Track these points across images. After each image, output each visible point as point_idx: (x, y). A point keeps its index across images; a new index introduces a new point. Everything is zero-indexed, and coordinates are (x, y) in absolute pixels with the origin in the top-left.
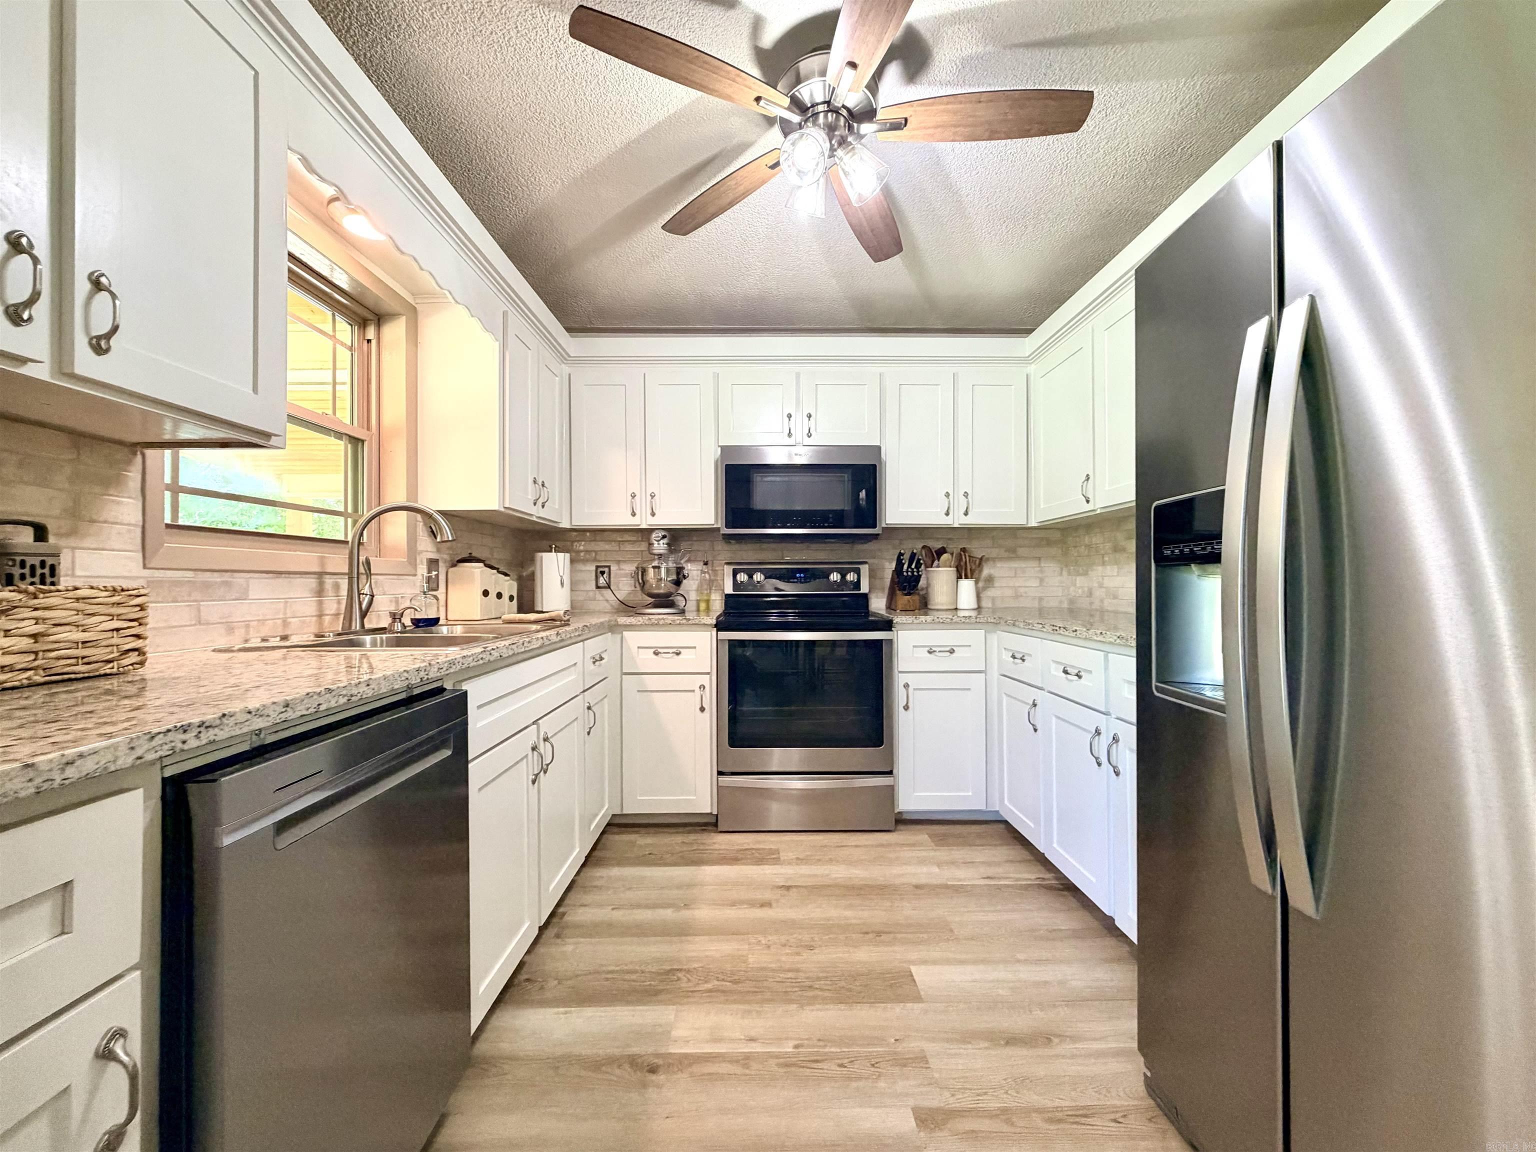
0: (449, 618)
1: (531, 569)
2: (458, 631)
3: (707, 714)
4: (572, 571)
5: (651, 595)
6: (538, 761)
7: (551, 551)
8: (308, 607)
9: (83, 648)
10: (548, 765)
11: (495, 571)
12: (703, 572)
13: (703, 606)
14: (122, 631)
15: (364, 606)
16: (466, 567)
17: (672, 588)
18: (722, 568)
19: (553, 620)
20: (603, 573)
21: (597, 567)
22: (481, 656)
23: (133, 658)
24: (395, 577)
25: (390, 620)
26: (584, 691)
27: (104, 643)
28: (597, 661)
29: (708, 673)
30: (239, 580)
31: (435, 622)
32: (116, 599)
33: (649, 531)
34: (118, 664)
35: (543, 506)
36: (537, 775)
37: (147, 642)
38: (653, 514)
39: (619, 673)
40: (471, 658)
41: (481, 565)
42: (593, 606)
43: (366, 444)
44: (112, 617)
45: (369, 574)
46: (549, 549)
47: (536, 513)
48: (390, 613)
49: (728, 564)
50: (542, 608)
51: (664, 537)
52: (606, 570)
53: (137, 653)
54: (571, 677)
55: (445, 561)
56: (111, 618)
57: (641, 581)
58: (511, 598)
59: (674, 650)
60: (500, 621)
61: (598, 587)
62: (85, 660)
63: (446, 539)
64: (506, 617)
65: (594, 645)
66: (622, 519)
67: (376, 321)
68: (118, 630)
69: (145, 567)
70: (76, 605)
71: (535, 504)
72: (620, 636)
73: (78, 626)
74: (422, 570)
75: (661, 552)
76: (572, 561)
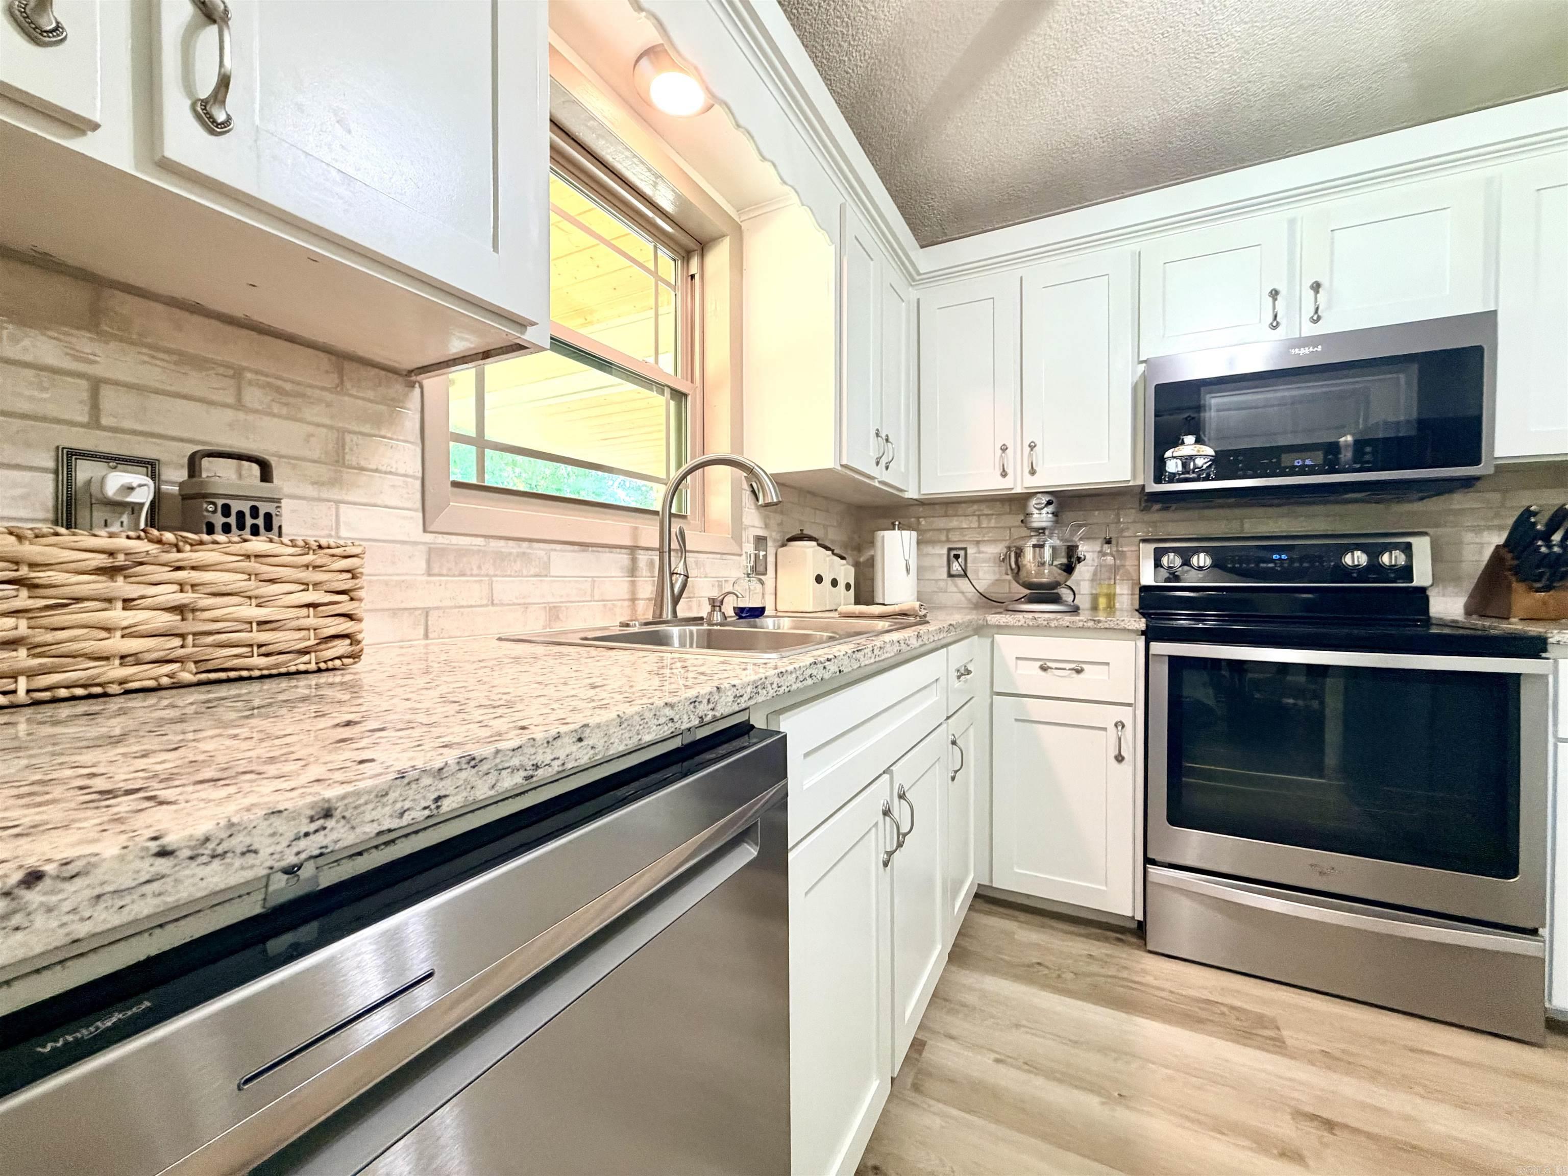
0: (778, 608)
1: (872, 553)
2: (786, 625)
3: (1127, 767)
4: (919, 555)
5: (1028, 586)
6: (892, 832)
7: (894, 529)
8: (618, 587)
9: (258, 631)
10: (905, 835)
11: (830, 553)
12: (1102, 553)
13: (1102, 602)
14: (320, 608)
15: (676, 590)
16: (798, 546)
17: (1058, 575)
18: (1136, 548)
19: (905, 615)
20: (957, 557)
21: (950, 550)
22: (809, 672)
23: (342, 647)
24: (719, 556)
25: (708, 608)
26: (948, 718)
27: (295, 624)
28: (963, 675)
29: (1129, 705)
30: (538, 552)
31: (758, 612)
32: (310, 558)
33: (1026, 497)
34: (316, 657)
35: (887, 468)
36: (890, 854)
37: (362, 625)
38: (1033, 472)
39: (988, 691)
40: (794, 676)
41: (814, 543)
42: (942, 598)
43: (689, 398)
44: (305, 586)
45: (683, 550)
46: (891, 527)
47: (880, 476)
48: (709, 599)
49: (1145, 541)
50: (884, 599)
51: (1049, 503)
52: (962, 553)
53: (348, 641)
54: (932, 699)
55: (775, 540)
56: (302, 587)
57: (1013, 566)
58: (848, 587)
59: (1073, 666)
60: (836, 614)
61: (950, 575)
62: (263, 650)
63: (770, 501)
64: (843, 609)
65: (958, 653)
66: (991, 483)
67: (700, 251)
68: (314, 606)
69: (425, 531)
70: (244, 564)
71: (878, 464)
72: (990, 640)
73: (250, 598)
74: (749, 548)
75: (1044, 524)
76: (919, 543)
